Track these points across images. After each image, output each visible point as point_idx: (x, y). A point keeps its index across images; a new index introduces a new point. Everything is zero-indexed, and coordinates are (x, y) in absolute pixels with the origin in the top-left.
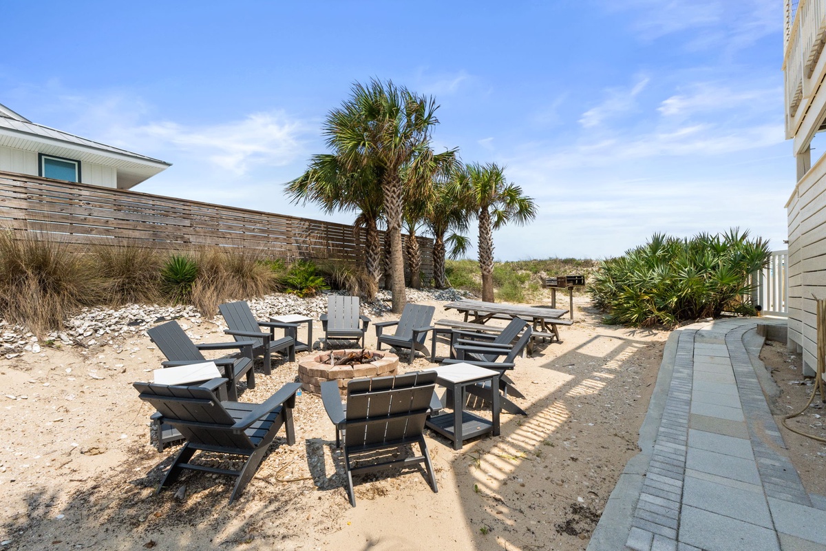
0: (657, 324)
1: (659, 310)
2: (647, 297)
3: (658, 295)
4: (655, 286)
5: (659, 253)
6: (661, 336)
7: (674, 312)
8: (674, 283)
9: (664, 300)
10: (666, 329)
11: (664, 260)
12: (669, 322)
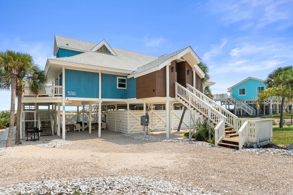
0: (3, 128)
1: (4, 125)
2: (1, 123)
3: (3, 123)
4: (3, 121)
5: (4, 115)
6: (4, 130)
7: (6, 126)
8: (7, 121)
9: (4, 124)
10: (5, 129)
11: (5, 116)
12: (5, 127)
